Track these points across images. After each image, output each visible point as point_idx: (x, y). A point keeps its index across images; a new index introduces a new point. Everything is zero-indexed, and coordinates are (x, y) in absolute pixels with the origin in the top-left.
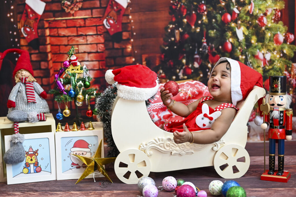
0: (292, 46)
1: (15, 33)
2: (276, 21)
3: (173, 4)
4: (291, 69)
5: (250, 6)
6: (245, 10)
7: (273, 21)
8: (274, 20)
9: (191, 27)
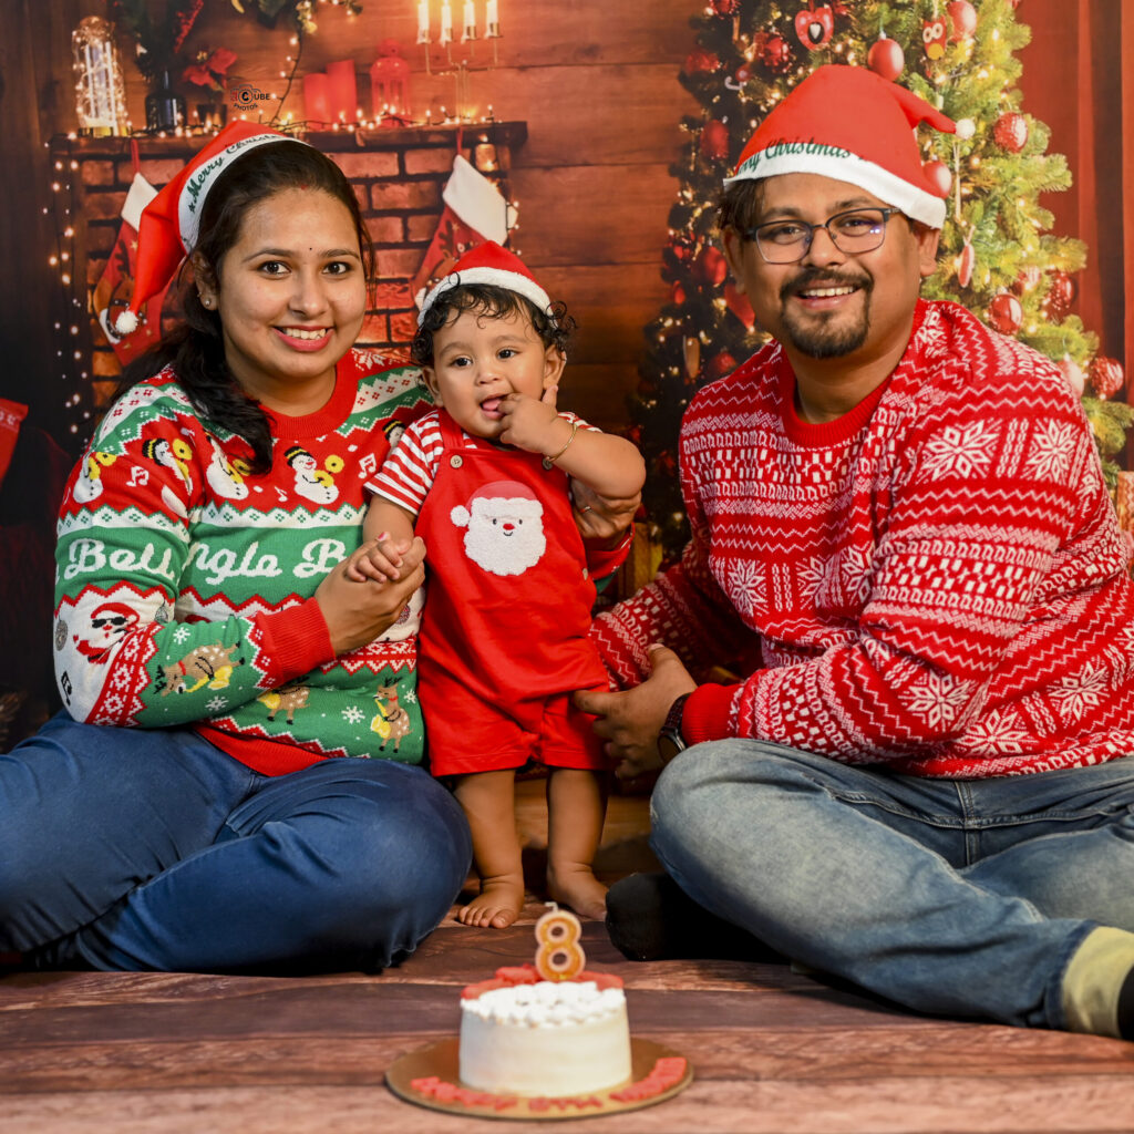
0: (1116, 406)
1: (74, 330)
2: (1058, 313)
3: (676, 241)
4: (1116, 495)
5: (962, 256)
6: (943, 273)
7: (1044, 314)
8: (1050, 309)
9: (747, 330)
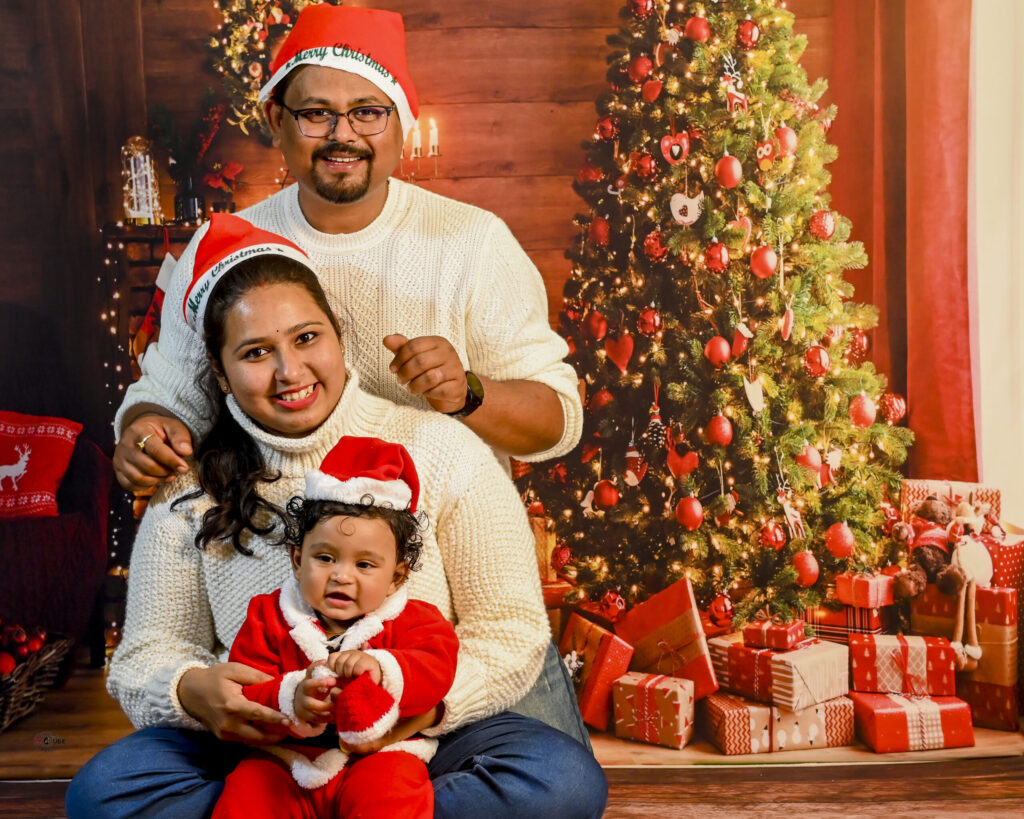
0: (901, 430)
1: (119, 368)
2: (857, 360)
3: (569, 307)
4: (900, 496)
5: (784, 318)
6: (770, 330)
7: (846, 361)
8: (851, 357)
9: (621, 373)
